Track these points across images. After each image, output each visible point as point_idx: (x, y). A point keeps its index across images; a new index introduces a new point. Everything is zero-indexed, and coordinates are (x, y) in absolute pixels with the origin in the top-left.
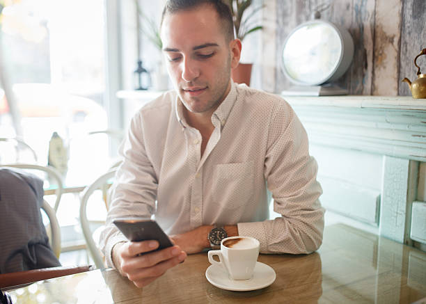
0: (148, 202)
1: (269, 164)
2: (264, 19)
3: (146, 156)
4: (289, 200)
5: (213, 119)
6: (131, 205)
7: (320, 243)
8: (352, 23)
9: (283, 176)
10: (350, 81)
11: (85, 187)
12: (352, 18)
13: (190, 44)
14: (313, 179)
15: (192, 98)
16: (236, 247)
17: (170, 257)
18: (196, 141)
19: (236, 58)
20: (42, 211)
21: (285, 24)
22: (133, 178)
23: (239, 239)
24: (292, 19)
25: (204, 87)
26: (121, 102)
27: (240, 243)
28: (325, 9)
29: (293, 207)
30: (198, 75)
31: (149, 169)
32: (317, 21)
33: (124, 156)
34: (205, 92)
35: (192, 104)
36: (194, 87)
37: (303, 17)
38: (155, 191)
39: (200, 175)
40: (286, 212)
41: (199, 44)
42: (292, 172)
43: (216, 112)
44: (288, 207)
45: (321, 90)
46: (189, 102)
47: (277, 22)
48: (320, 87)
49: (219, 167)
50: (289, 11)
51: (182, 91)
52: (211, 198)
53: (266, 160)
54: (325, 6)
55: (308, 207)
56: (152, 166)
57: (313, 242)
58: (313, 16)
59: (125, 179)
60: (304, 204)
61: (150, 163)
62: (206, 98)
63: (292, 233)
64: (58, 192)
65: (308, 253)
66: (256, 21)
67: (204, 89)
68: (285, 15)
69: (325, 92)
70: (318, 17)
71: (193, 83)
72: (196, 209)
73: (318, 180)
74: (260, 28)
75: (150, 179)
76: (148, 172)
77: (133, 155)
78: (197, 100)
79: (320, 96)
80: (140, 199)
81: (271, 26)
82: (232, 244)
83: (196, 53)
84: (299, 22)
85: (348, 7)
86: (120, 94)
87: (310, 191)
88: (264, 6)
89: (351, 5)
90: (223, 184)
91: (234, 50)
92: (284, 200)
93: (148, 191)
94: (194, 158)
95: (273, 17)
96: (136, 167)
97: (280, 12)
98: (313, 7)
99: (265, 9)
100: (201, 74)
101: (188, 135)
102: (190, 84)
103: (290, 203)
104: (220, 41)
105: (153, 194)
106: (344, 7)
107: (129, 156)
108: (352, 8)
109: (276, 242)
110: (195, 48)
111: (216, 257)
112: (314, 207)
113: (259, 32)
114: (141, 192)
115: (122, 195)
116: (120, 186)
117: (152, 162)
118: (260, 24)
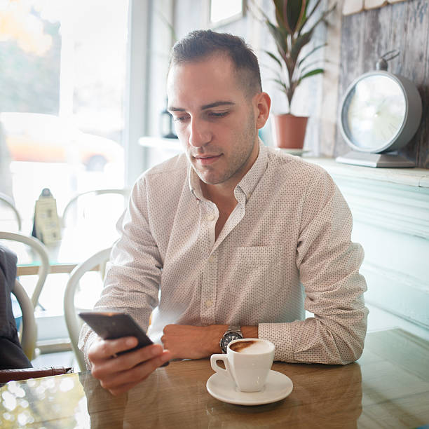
0: (147, 291)
1: (302, 250)
2: (327, 61)
3: (150, 233)
4: (323, 296)
5: (237, 193)
6: (126, 294)
7: (360, 352)
8: (425, 77)
9: (317, 265)
10: (419, 151)
11: (76, 266)
12: (425, 72)
13: (197, 102)
14: (355, 272)
15: (205, 166)
16: (247, 351)
17: (149, 356)
18: (211, 218)
19: (262, 116)
20: (13, 297)
21: (350, 70)
22: (131, 260)
23: (252, 342)
24: (358, 65)
25: (217, 154)
26: (146, 151)
27: (252, 346)
28: (395, 56)
29: (328, 304)
30: (209, 140)
31: (153, 249)
32: (383, 72)
33: (122, 231)
34: (219, 160)
35: (205, 173)
36: (205, 154)
37: (371, 64)
38: (159, 278)
39: (215, 259)
40: (319, 310)
41: (209, 103)
42: (329, 261)
43: (240, 184)
44: (321, 304)
45: (381, 160)
46: (202, 171)
47: (341, 66)
48: (380, 155)
49: (240, 249)
50: (355, 54)
51: (193, 159)
52: (228, 290)
53: (299, 244)
54: (396, 53)
55: (345, 305)
56: (156, 246)
57: (350, 349)
58: (378, 65)
59: (121, 261)
60: (342, 302)
61: (154, 241)
62: (221, 166)
63: (324, 338)
64: (41, 271)
65: (343, 363)
66: (316, 62)
67: (219, 156)
68: (350, 58)
69: (384, 162)
70: (384, 67)
71: (204, 148)
72: (209, 303)
73: (360, 272)
74: (321, 71)
75: (152, 262)
76: (149, 253)
77: (132, 231)
78: (211, 169)
79: (377, 167)
80: (139, 288)
81: (334, 70)
82: (242, 348)
83: (206, 113)
84: (366, 69)
85: (421, 57)
86: (144, 141)
87: (350, 286)
88: (326, 45)
89: (425, 56)
90: (244, 272)
91: (260, 106)
92: (316, 295)
93: (150, 277)
94: (207, 237)
95: (336, 59)
96: (135, 246)
97: (345, 53)
98: (383, 53)
99: (328, 47)
100: (213, 138)
101: (204, 209)
102: (201, 151)
103: (323, 299)
104: (238, 98)
105: (156, 282)
106: (417, 56)
107: (127, 232)
108: (426, 59)
109: (304, 349)
110: (204, 108)
111: (220, 363)
112: (352, 306)
113: (319, 76)
114: (140, 278)
115: (114, 281)
116: (113, 268)
117: (157, 241)
118: (320, 66)
